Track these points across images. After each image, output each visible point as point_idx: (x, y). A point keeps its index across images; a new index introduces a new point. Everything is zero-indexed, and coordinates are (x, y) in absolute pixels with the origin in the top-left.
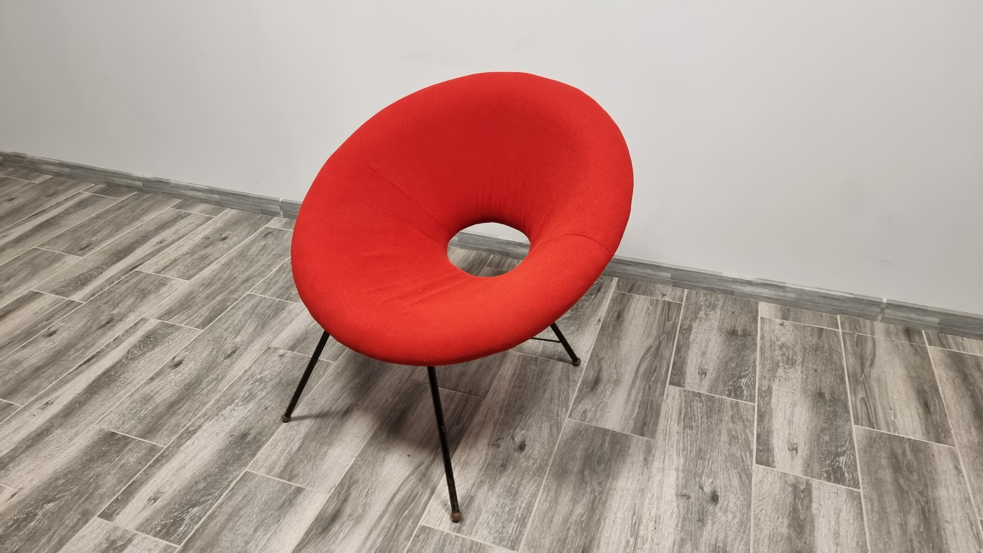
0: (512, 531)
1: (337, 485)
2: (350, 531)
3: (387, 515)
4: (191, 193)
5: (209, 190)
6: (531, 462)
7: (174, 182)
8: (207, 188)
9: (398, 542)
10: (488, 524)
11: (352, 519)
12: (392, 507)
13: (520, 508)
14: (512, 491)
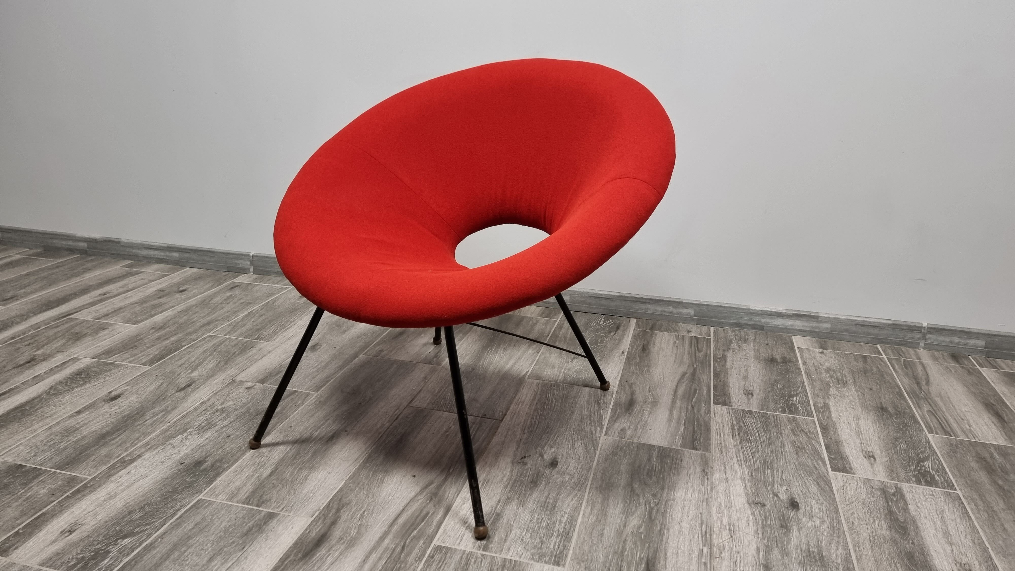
0: (554, 546)
1: (322, 508)
2: (341, 554)
3: (390, 536)
4: (145, 252)
5: (168, 247)
6: (567, 478)
7: (125, 241)
8: (166, 245)
9: (406, 564)
10: (522, 540)
11: (344, 542)
12: (396, 527)
13: (560, 522)
14: (547, 507)
